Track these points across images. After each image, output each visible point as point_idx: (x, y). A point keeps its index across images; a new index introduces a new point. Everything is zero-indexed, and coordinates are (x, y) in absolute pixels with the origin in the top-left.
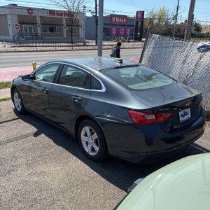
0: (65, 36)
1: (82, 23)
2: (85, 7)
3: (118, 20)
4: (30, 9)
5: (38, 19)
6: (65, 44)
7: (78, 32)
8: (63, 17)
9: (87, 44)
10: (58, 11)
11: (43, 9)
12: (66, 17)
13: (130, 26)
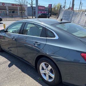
0: (19, 15)
1: (26, 9)
2: (27, 2)
3: (41, 8)
4: (3, 3)
5: (7, 7)
6: (19, 18)
7: (25, 13)
8: (18, 7)
9: (29, 18)
10: (15, 4)
11: (9, 3)
12: (19, 7)
13: (46, 10)
